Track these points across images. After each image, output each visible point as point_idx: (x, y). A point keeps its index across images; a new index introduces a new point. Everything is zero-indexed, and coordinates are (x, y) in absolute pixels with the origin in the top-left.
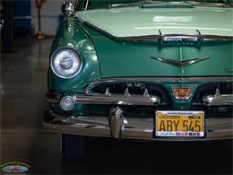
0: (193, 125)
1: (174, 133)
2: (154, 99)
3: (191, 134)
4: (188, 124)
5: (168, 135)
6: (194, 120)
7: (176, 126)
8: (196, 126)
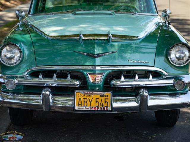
0: (103, 102)
3: (101, 109)
7: (90, 102)
8: (105, 102)
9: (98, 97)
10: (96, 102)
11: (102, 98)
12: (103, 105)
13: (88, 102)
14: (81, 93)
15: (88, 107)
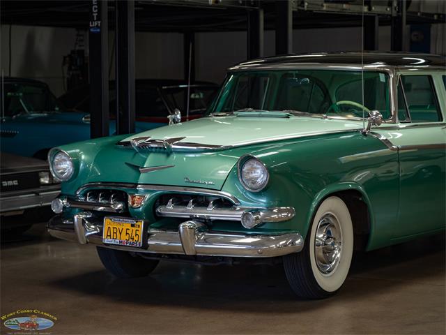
0: (134, 235)
1: (117, 242)
2: (119, 206)
3: (130, 243)
4: (129, 232)
5: (113, 243)
6: (134, 229)
7: (120, 234)
8: (136, 235)
9: (129, 227)
10: (127, 234)
11: (134, 228)
12: (133, 239)
13: (118, 233)
14: (111, 219)
15: (116, 240)
